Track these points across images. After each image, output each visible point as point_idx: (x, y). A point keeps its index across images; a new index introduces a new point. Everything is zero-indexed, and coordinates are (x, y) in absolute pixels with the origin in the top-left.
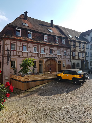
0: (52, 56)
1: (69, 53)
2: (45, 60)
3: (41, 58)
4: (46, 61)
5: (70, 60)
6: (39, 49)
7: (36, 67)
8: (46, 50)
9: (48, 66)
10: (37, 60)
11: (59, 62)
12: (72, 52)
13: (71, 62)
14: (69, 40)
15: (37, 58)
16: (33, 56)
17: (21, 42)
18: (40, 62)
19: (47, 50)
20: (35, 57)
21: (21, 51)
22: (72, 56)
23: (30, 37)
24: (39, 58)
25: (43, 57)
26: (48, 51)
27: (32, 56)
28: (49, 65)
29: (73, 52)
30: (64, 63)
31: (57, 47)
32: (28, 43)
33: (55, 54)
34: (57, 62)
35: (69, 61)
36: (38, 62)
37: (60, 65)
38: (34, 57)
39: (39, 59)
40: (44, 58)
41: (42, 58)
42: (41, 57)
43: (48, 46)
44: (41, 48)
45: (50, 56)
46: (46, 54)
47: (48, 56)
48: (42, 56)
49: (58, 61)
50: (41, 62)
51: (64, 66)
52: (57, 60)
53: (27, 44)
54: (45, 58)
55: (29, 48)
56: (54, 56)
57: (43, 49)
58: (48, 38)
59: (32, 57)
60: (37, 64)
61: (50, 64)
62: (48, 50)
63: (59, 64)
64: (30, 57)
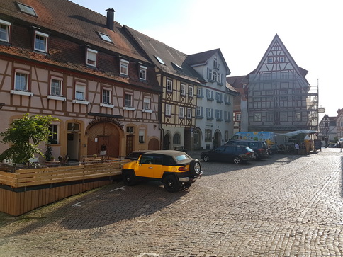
0: (109, 112)
1: (157, 105)
2: (86, 122)
3: (75, 115)
4: (92, 125)
5: (157, 125)
6: (70, 87)
7: (56, 143)
8: (92, 92)
9: (96, 140)
10: (61, 120)
11: (130, 129)
12: (163, 104)
13: (160, 131)
14: (158, 73)
15: (63, 114)
16: (48, 109)
17: (10, 63)
18: (70, 126)
19: (96, 92)
20: (56, 113)
21: (9, 88)
22: (163, 115)
23: (41, 48)
24: (67, 114)
25: (80, 113)
26: (98, 96)
27: (45, 107)
28: (98, 137)
29: (166, 103)
30: (142, 133)
31: (124, 88)
32: (33, 68)
33: (119, 108)
34: (124, 128)
35: (155, 126)
36: (65, 127)
37: (130, 138)
38: (51, 112)
39: (66, 119)
40: (84, 116)
41: (77, 116)
42: (73, 112)
43: (98, 82)
44: (74, 84)
45: (103, 112)
46: (92, 104)
47: (96, 110)
48: (76, 109)
49: (128, 128)
50: (73, 126)
51: (141, 142)
52: (123, 123)
53: (30, 71)
54: (86, 117)
55: (34, 84)
56: (116, 112)
57: (80, 88)
58: (98, 59)
59: (44, 111)
60: (62, 135)
61: (101, 134)
62: (98, 93)
63: (128, 134)
64: (38, 111)
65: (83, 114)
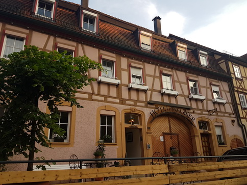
1: (228, 95)
2: (147, 112)
3: (132, 103)
4: (154, 117)
8: (150, 76)
11: (204, 124)
15: (118, 101)
16: (99, 94)
19: (154, 77)
20: (109, 99)
24: (123, 102)
25: (138, 101)
27: (96, 92)
31: (186, 72)
33: (183, 95)
34: (196, 123)
38: (103, 98)
40: (143, 104)
41: (135, 105)
42: (130, 99)
44: (130, 66)
45: (166, 100)
47: (156, 98)
49: (199, 122)
52: (193, 115)
53: (77, 48)
54: (146, 106)
56: (182, 102)
59: (94, 97)
64: (87, 96)
65: (142, 102)
